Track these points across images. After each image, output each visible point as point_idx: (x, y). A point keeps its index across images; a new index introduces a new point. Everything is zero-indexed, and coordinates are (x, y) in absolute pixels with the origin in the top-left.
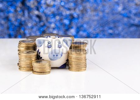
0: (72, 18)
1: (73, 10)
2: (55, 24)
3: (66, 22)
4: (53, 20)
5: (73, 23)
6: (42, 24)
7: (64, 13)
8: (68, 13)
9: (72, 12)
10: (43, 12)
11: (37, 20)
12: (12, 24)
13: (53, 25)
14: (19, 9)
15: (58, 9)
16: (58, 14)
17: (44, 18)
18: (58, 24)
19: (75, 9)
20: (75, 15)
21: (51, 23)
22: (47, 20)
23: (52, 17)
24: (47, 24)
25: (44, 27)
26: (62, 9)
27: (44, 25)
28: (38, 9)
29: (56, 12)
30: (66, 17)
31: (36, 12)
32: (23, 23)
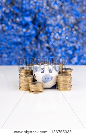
0: (74, 49)
1: (76, 43)
2: (61, 54)
3: (70, 52)
4: (60, 51)
5: (76, 53)
6: (51, 53)
7: (68, 46)
8: (71, 45)
9: (75, 44)
10: (52, 45)
11: (47, 50)
12: (28, 54)
13: (59, 55)
14: (33, 42)
15: (64, 42)
16: (64, 47)
17: (53, 50)
18: (63, 54)
19: (77, 42)
20: (77, 47)
21: (58, 53)
22: (55, 51)
23: (59, 48)
24: (55, 54)
25: (53, 56)
26: (67, 42)
27: (53, 55)
28: (48, 42)
29: (62, 45)
30: (70, 48)
31: (47, 45)
32: (37, 53)
